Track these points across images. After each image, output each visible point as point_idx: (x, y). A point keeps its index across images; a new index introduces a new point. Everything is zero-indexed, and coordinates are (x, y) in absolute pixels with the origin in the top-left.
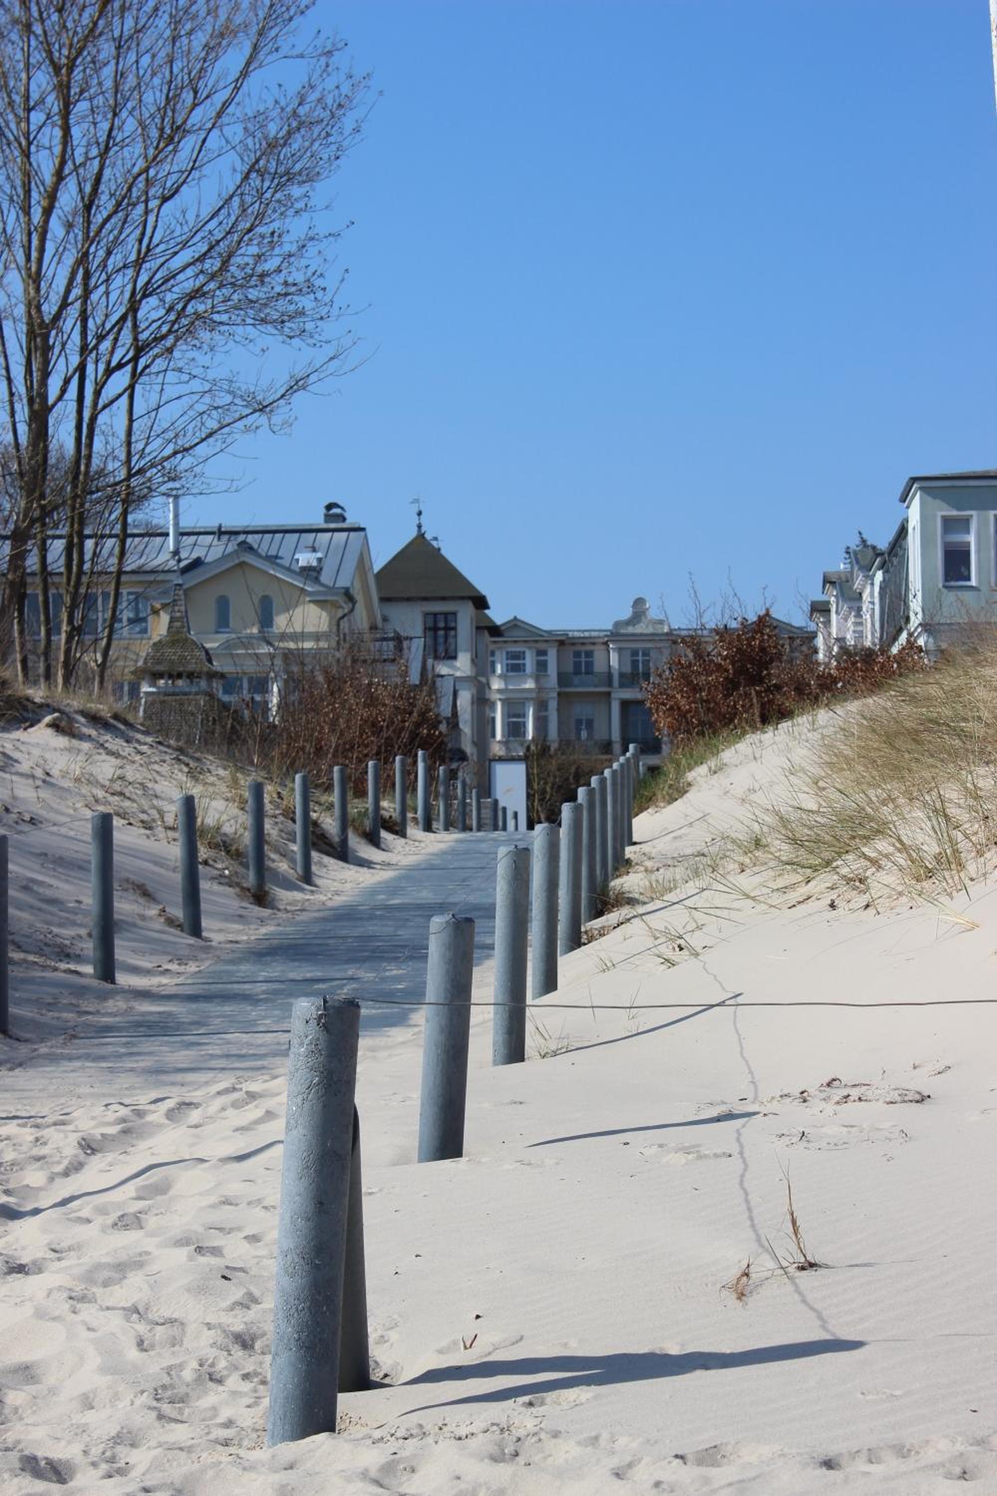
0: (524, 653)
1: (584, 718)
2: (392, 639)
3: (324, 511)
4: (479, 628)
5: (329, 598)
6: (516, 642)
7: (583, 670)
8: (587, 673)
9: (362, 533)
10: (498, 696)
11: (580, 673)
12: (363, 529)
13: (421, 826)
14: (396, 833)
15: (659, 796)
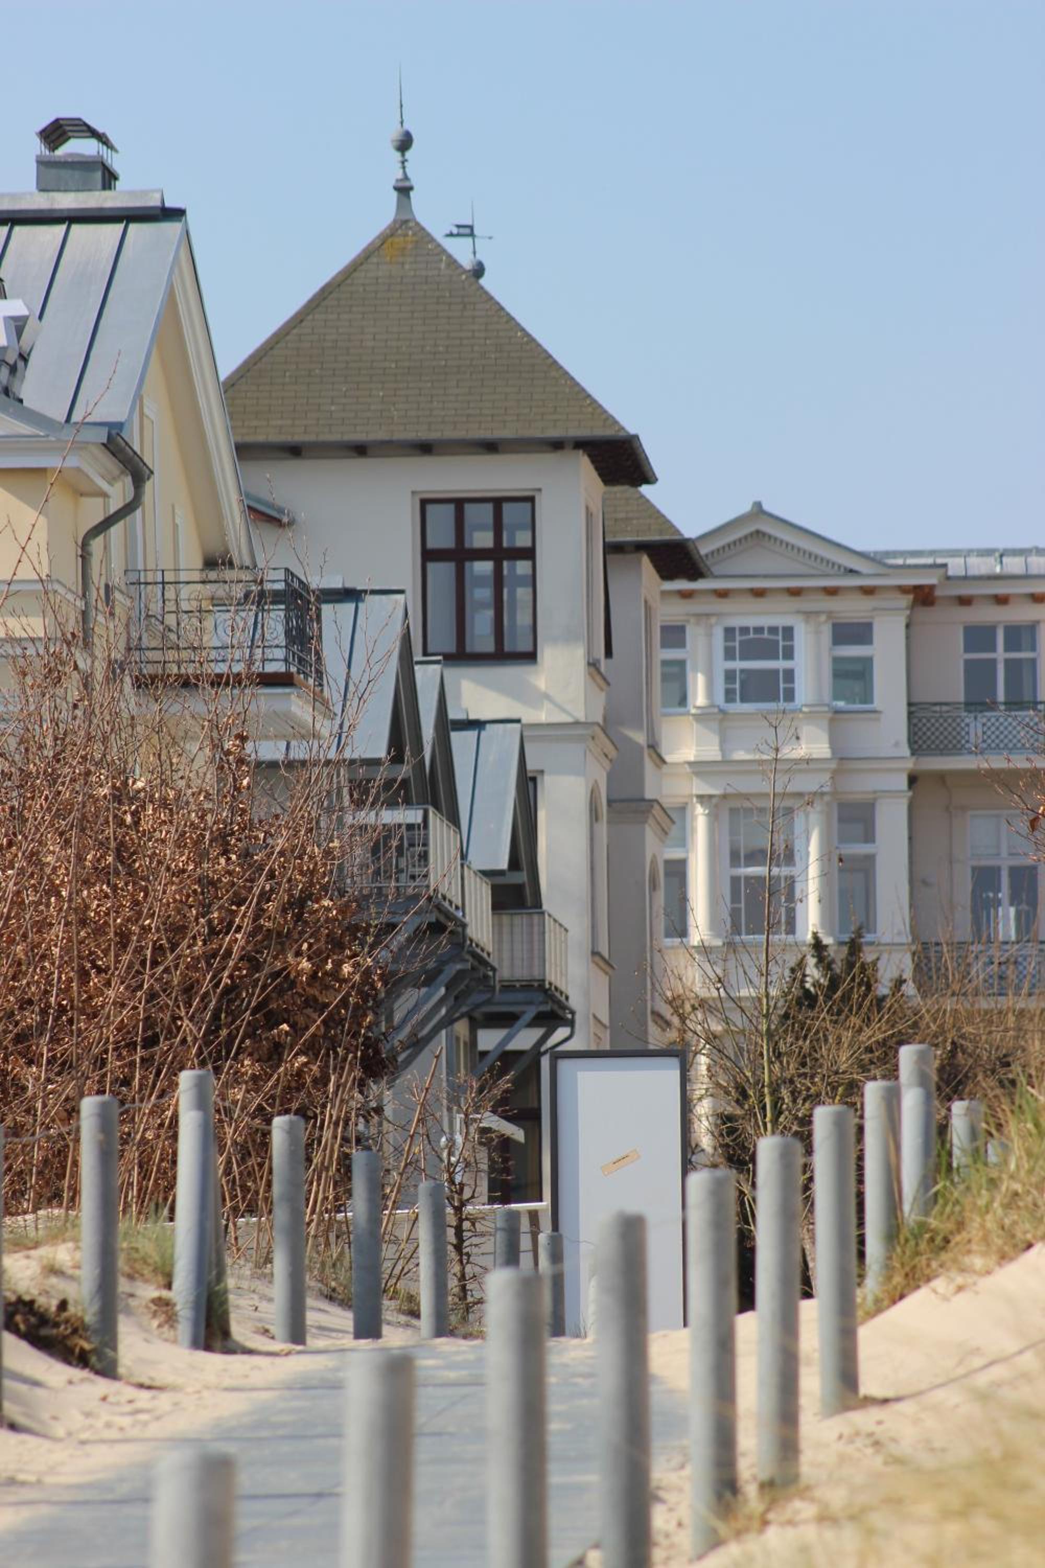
0: (788, 632)
1: (1005, 863)
2: (277, 598)
3: (37, 147)
4: (613, 549)
5: (51, 461)
6: (759, 593)
7: (1001, 696)
8: (1015, 703)
9: (171, 229)
10: (699, 787)
11: (992, 706)
12: (177, 214)
13: (184, 1329)
14: (82, 1360)
15: (974, 1229)
